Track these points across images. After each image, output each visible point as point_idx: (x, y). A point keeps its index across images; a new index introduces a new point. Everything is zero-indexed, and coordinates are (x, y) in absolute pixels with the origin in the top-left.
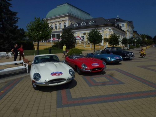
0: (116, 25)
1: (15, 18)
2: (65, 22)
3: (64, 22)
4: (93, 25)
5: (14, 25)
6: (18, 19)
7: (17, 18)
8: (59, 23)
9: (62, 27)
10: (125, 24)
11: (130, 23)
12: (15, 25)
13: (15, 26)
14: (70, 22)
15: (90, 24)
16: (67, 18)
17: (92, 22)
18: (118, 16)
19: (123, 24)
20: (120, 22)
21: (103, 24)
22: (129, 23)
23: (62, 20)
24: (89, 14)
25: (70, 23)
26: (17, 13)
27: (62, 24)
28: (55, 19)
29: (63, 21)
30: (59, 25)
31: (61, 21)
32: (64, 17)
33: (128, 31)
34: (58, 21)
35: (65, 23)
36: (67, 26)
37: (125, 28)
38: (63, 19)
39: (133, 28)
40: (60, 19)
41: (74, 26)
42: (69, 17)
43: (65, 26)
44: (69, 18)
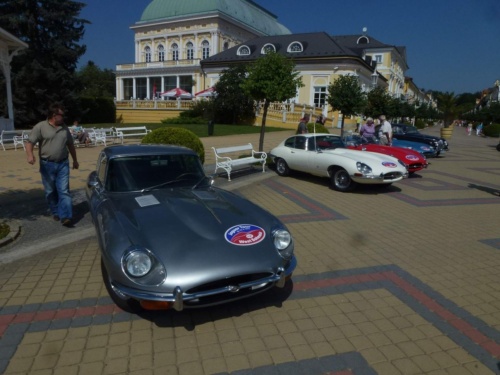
0: (364, 58)
1: (76, 20)
2: (207, 39)
3: (203, 40)
4: (298, 54)
5: (74, 42)
6: (85, 25)
7: (84, 21)
8: (187, 41)
9: (195, 56)
10: (385, 56)
11: (399, 55)
12: (76, 43)
13: (77, 46)
14: (222, 40)
15: (289, 50)
16: (213, 27)
17: (294, 45)
18: (365, 30)
19: (380, 56)
20: (371, 48)
21: (330, 54)
22: (397, 53)
23: (195, 32)
24: (275, 17)
25: (223, 42)
26: (83, 5)
27: (197, 44)
28: (172, 26)
29: (199, 34)
30: (185, 46)
31: (192, 35)
32: (204, 22)
33: (392, 76)
34: (183, 36)
35: (205, 42)
36: (213, 52)
37: (386, 68)
38: (201, 29)
39: (405, 67)
40: (192, 28)
41: (238, 53)
42: (219, 24)
43: (206, 51)
44: (220, 27)
